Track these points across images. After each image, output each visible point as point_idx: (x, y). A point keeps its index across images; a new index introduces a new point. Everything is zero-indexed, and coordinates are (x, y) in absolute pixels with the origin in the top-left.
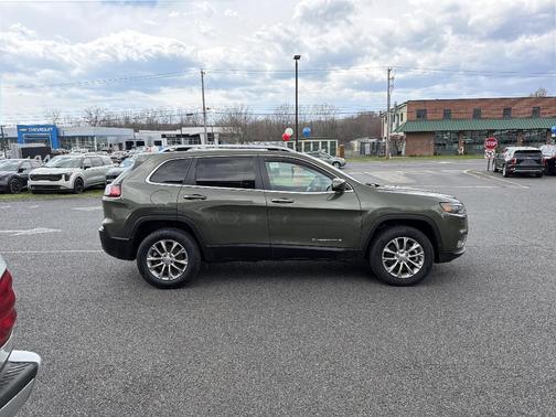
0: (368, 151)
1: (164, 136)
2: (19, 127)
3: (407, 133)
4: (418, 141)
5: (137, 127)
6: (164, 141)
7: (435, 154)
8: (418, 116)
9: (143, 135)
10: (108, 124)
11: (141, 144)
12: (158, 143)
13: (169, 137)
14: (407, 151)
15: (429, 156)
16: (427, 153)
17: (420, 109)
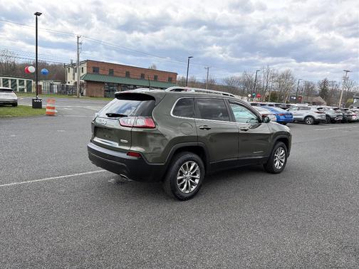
0: (55, 90)
3: (88, 82)
4: (94, 87)
7: (105, 97)
8: (94, 71)
14: (87, 93)
15: (101, 97)
16: (99, 95)
17: (95, 67)
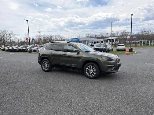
1: (103, 40)
2: (71, 39)
5: (97, 38)
6: (103, 42)
9: (99, 40)
10: (91, 37)
11: (98, 42)
12: (102, 42)
13: (105, 40)
